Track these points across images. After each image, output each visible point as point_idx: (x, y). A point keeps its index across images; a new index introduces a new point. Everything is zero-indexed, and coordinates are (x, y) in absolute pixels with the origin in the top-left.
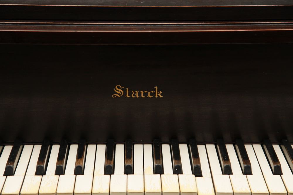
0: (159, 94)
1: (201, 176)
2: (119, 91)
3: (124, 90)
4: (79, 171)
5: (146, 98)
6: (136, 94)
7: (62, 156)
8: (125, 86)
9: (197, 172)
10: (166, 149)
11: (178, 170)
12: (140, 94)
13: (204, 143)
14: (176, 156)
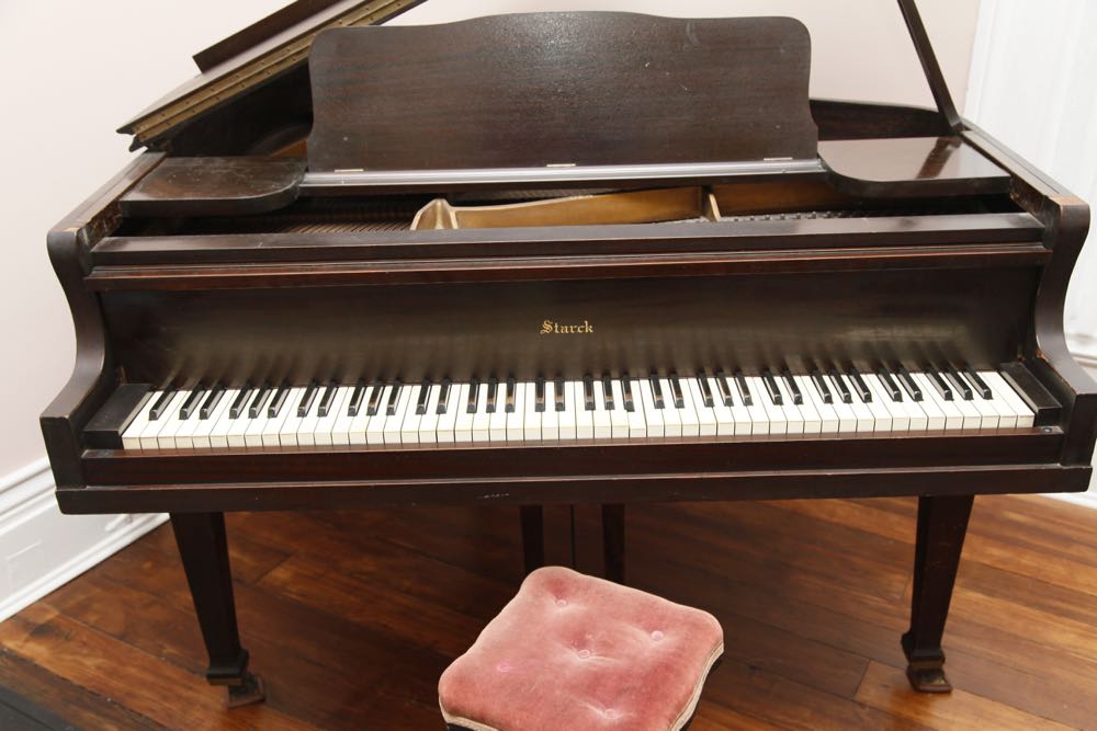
0: (589, 329)
1: (633, 410)
2: (547, 327)
3: (553, 326)
4: (510, 408)
5: (576, 334)
6: (565, 330)
7: (492, 395)
8: (553, 320)
9: (629, 407)
10: (598, 386)
11: (610, 406)
12: (569, 329)
13: (638, 379)
14: (608, 391)
